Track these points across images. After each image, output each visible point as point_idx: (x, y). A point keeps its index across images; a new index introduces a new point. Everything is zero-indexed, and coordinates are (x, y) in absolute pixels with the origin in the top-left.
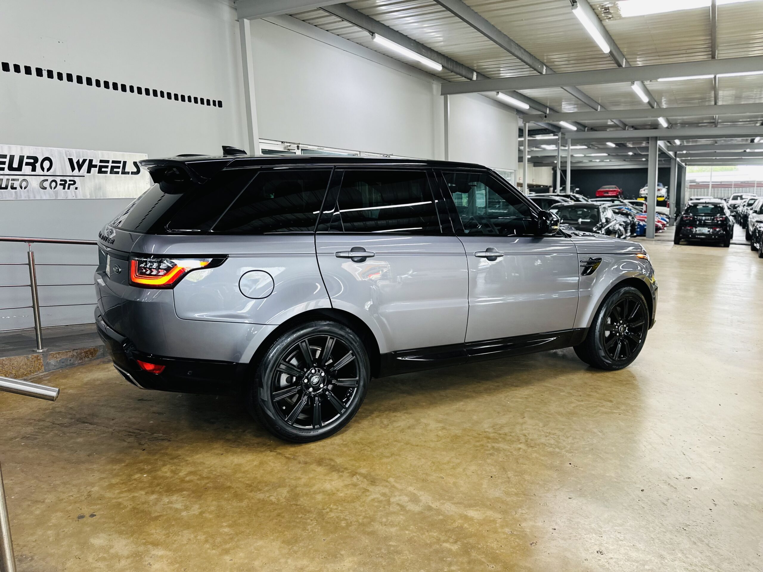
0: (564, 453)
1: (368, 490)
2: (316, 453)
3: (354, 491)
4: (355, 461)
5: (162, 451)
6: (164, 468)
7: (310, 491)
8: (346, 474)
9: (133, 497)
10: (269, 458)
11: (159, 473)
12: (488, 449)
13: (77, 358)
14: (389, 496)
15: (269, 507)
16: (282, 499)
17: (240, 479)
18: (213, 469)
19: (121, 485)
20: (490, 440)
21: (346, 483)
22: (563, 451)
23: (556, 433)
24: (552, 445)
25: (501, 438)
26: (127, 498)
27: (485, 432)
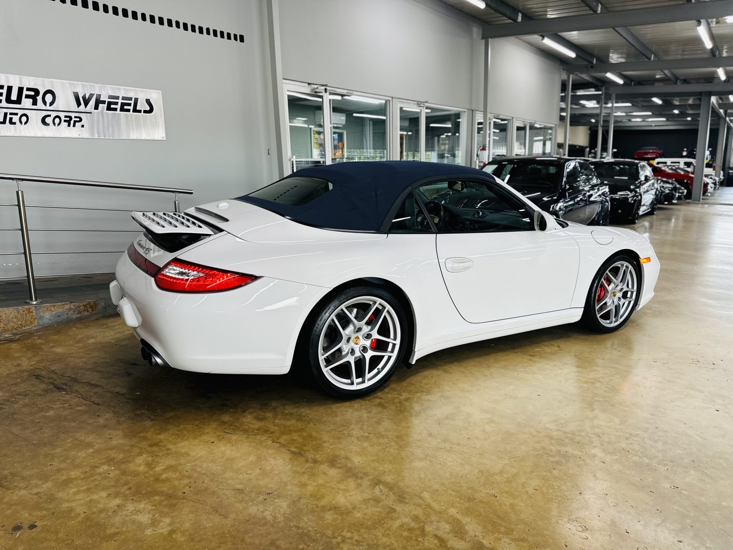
0: (657, 465)
1: (395, 510)
2: (329, 448)
3: (375, 509)
4: (378, 462)
5: (142, 435)
6: (138, 459)
7: (317, 507)
8: (366, 482)
9: (91, 501)
10: (269, 451)
11: (132, 467)
12: (551, 454)
13: (75, 311)
14: (422, 522)
15: (262, 528)
16: (279, 516)
17: (229, 482)
18: (199, 464)
19: (80, 482)
20: (553, 441)
21: (366, 496)
22: (654, 462)
23: (638, 435)
24: (637, 452)
25: (567, 438)
26: (82, 502)
27: (546, 429)
